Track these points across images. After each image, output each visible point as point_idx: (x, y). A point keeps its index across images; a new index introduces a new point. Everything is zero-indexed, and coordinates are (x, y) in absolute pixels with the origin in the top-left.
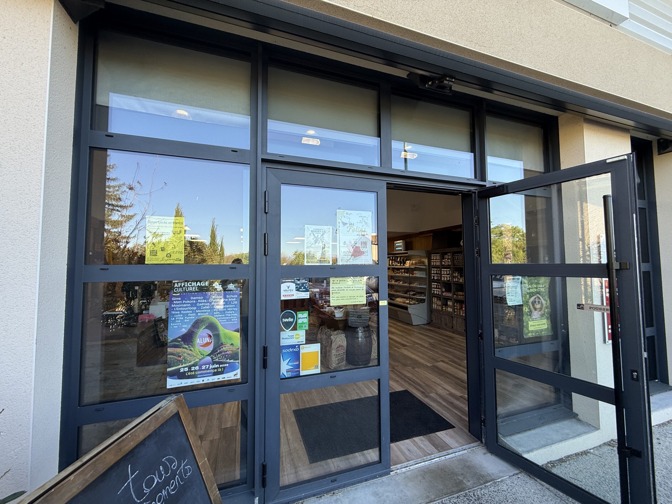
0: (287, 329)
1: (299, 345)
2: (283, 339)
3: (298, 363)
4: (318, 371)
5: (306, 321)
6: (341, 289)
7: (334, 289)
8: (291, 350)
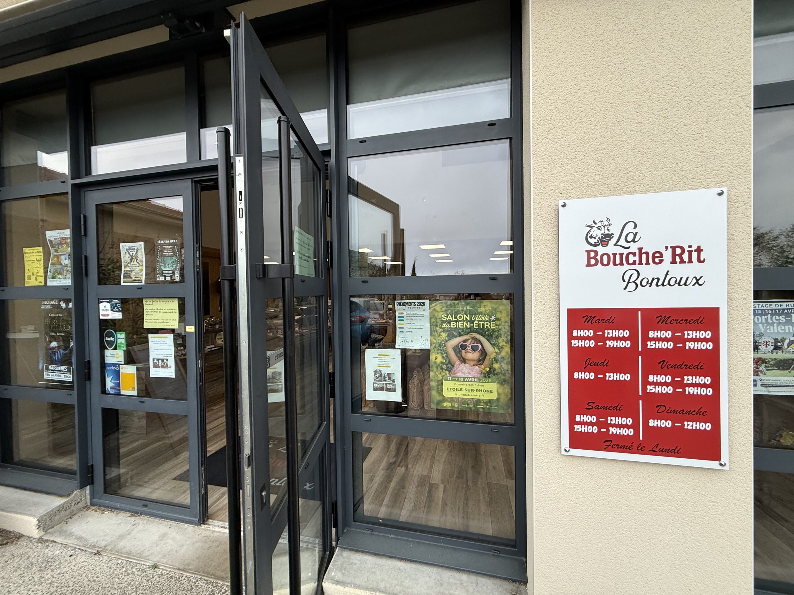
0: (110, 348)
1: (119, 365)
2: (107, 356)
3: (118, 382)
4: (135, 393)
5: (123, 341)
6: (154, 311)
7: (147, 311)
8: (113, 368)
